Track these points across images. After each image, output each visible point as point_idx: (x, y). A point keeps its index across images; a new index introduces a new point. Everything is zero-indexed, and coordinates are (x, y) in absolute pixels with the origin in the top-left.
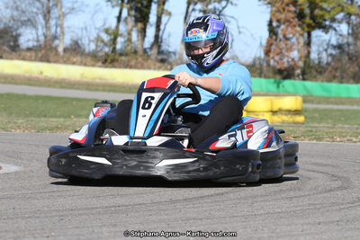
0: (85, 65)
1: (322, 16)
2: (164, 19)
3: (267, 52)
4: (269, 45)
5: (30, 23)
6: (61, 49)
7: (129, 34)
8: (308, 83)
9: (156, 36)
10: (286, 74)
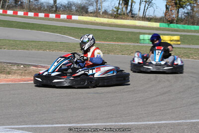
0: (109, 18)
1: (183, 4)
2: (133, 4)
3: (165, 15)
4: (166, 13)
5: (92, 4)
6: (101, 13)
7: (122, 8)
8: (178, 25)
9: (131, 9)
10: (171, 22)
